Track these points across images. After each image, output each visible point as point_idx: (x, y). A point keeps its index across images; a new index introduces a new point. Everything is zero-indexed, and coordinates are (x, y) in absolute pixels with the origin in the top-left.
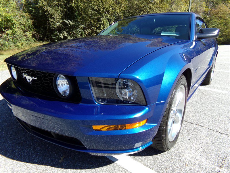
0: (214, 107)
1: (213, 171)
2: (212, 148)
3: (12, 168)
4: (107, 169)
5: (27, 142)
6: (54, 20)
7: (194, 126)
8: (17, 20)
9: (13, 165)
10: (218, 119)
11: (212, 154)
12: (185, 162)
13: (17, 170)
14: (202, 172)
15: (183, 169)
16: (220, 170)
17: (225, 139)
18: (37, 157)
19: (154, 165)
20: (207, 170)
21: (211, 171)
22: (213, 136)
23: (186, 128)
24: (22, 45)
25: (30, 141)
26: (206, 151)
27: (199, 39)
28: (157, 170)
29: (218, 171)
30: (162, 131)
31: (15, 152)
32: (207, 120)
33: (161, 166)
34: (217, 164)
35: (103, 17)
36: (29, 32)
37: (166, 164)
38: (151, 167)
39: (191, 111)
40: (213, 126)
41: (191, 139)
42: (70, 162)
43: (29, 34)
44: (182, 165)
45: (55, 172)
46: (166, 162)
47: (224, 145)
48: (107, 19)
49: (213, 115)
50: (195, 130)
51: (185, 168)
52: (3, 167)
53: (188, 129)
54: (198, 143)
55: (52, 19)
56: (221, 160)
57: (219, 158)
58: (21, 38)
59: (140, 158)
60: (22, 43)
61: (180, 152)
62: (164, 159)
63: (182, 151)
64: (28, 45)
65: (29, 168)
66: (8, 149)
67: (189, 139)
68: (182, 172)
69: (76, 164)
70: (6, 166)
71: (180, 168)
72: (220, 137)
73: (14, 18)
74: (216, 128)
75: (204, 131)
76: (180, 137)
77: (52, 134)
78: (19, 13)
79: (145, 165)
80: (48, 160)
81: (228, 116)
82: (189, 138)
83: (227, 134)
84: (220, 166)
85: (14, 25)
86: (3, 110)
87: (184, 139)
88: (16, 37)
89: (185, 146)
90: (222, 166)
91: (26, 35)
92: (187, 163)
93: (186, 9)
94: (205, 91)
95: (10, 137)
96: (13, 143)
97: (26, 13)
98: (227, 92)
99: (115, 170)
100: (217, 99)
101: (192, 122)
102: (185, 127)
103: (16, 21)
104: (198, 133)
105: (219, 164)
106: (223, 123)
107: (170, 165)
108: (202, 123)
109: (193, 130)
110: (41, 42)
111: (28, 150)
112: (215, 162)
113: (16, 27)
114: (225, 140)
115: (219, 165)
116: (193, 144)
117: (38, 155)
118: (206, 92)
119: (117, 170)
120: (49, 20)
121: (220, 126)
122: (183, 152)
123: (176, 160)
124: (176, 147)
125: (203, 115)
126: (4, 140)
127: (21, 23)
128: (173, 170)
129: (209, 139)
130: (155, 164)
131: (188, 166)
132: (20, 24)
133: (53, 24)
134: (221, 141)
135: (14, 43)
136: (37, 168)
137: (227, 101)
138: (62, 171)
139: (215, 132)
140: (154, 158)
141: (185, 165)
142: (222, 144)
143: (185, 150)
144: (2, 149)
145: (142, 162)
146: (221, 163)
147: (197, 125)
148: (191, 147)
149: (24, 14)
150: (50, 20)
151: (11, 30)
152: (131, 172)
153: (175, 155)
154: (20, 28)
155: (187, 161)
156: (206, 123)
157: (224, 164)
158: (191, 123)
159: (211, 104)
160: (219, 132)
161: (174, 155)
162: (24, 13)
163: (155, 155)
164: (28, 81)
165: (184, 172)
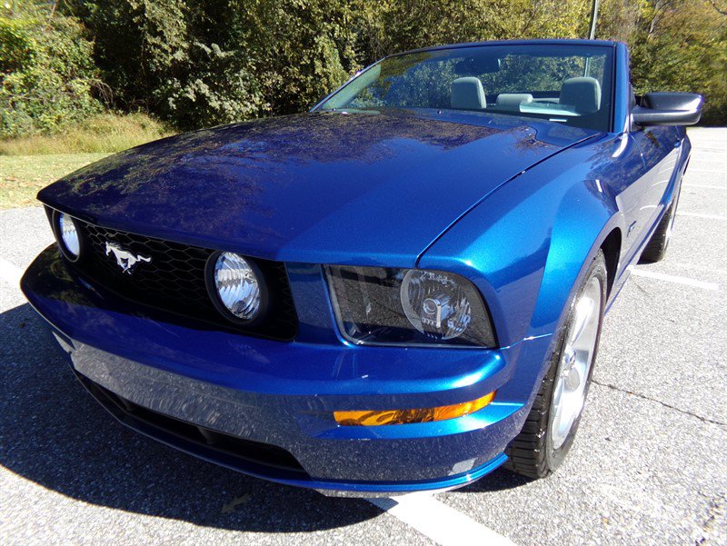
0: (676, 334)
1: (683, 537)
2: (676, 467)
3: (74, 533)
4: (368, 535)
5: (113, 449)
6: (164, 39)
7: (621, 396)
8: (41, 39)
9: (76, 524)
10: (690, 373)
11: (678, 485)
12: (601, 510)
13: (89, 537)
14: (653, 542)
15: (594, 534)
16: (706, 536)
17: (715, 437)
18: (147, 496)
19: (506, 522)
20: (667, 536)
21: (678, 540)
22: (679, 427)
23: (597, 402)
24: (59, 120)
25: (120, 445)
26: (660, 475)
27: (640, 125)
28: (516, 535)
29: (700, 539)
30: (538, 421)
31: (78, 481)
32: (659, 378)
33: (530, 523)
34: (694, 516)
35: (319, 33)
36: (79, 80)
37: (542, 517)
38: (498, 527)
39: (610, 348)
40: (678, 396)
41: (612, 438)
42: (251, 513)
43: (81, 86)
44: (590, 521)
45: (209, 543)
46: (543, 512)
47: (714, 458)
48: (335, 39)
49: (675, 360)
50: (625, 410)
51: (602, 530)
52: (46, 528)
53: (603, 405)
54: (636, 452)
55: (155, 37)
56: (706, 506)
57: (701, 499)
58: (54, 101)
59: (462, 500)
60: (59, 117)
61: (584, 480)
62: (536, 504)
63: (589, 476)
64: (78, 122)
65: (128, 532)
66: (53, 470)
67: (608, 439)
68: (593, 543)
69: (269, 518)
70: (56, 526)
71: (585, 529)
72: (701, 433)
73: (31, 32)
74: (685, 402)
75: (650, 413)
76: (579, 432)
77: (202, 432)
78: (48, 16)
79: (481, 521)
80: (183, 506)
81: (722, 363)
82: (607, 436)
83: (720, 420)
84: (703, 523)
85: (32, 56)
86: (23, 344)
87: (592, 438)
88: (38, 97)
89: (595, 459)
90: (710, 523)
91: (70, 90)
92: (606, 514)
93: (582, 10)
94: (649, 281)
95: (57, 432)
96: (68, 452)
97: (70, 19)
98: (714, 287)
99: (392, 538)
100: (685, 310)
101: (612, 384)
102: (594, 399)
103: (38, 42)
104: (634, 420)
105: (700, 517)
106: (707, 388)
107: (556, 521)
108: (644, 386)
109: (617, 408)
110: (121, 112)
111: (118, 476)
112: (688, 511)
113: (36, 64)
114: (717, 443)
115: (701, 520)
116: (622, 455)
117: (149, 490)
118: (651, 285)
119: (398, 538)
120: (146, 40)
121: (699, 398)
122: (593, 480)
123: (573, 506)
124: (570, 464)
125: (646, 360)
126: (39, 443)
127: (55, 49)
128: (565, 537)
129: (666, 436)
130: (509, 519)
131: (608, 523)
132: (51, 52)
133: (158, 55)
134: (703, 443)
135: (32, 115)
136: (152, 532)
137: (717, 314)
138: (230, 541)
139: (684, 416)
140: (506, 499)
141: (600, 521)
142: (709, 454)
143: (599, 474)
144: (37, 472)
145: (471, 513)
146: (705, 514)
147: (627, 392)
148: (615, 463)
149: (64, 20)
150: (151, 40)
151: (22, 72)
152: (439, 543)
153: (568, 490)
154: (50, 66)
155: (606, 509)
156: (656, 386)
157: (716, 516)
158: (610, 386)
159: (668, 324)
160: (697, 414)
161: (565, 490)
162: (64, 18)
163: (508, 491)
164: (123, 265)
165: (598, 540)
